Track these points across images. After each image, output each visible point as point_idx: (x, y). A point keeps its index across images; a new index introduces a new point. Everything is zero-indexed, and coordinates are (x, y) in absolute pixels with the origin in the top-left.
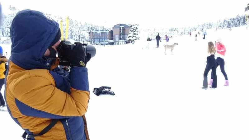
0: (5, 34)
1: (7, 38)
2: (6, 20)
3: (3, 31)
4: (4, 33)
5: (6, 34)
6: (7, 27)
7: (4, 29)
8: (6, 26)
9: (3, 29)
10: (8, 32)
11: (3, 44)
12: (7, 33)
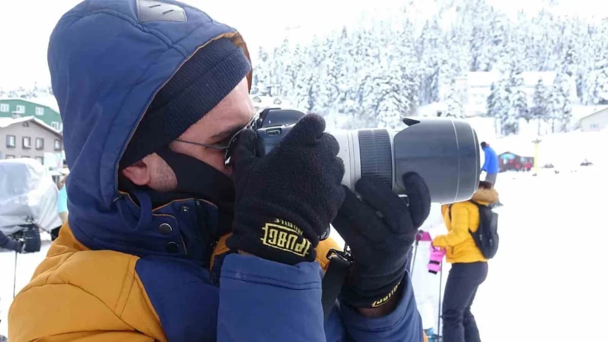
0: (585, 96)
1: (594, 107)
2: (591, 43)
3: (580, 84)
4: (583, 91)
5: (591, 94)
6: (597, 68)
7: (584, 77)
8: (591, 64)
9: (581, 77)
10: (597, 84)
11: (579, 130)
12: (592, 90)
